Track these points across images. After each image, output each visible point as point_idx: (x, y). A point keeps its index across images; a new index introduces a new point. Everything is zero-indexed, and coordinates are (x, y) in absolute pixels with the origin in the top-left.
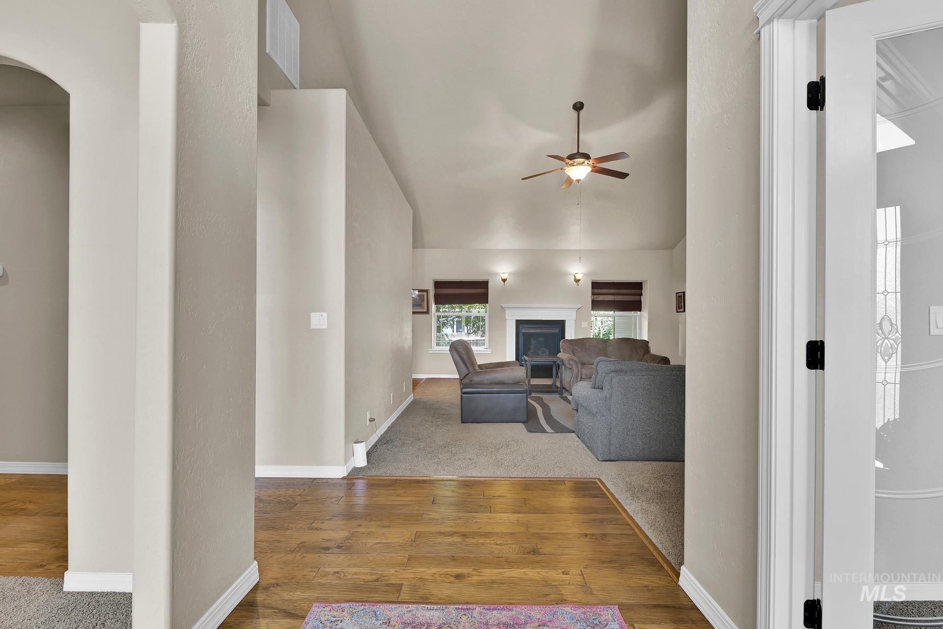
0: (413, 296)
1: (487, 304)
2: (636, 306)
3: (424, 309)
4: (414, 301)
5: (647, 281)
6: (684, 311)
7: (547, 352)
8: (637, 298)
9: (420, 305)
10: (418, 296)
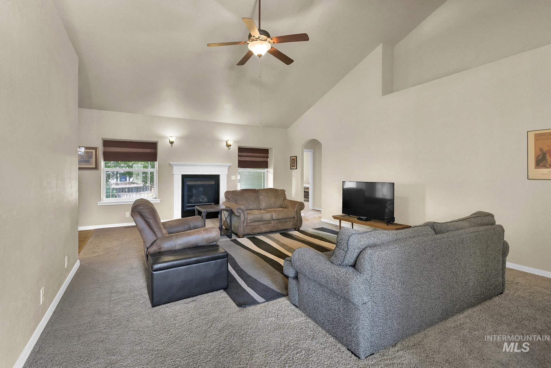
0: (79, 153)
1: (156, 162)
2: (265, 165)
3: (92, 165)
4: (80, 158)
5: (272, 148)
6: (297, 169)
7: (206, 199)
8: (265, 159)
9: (88, 162)
10: (85, 152)
